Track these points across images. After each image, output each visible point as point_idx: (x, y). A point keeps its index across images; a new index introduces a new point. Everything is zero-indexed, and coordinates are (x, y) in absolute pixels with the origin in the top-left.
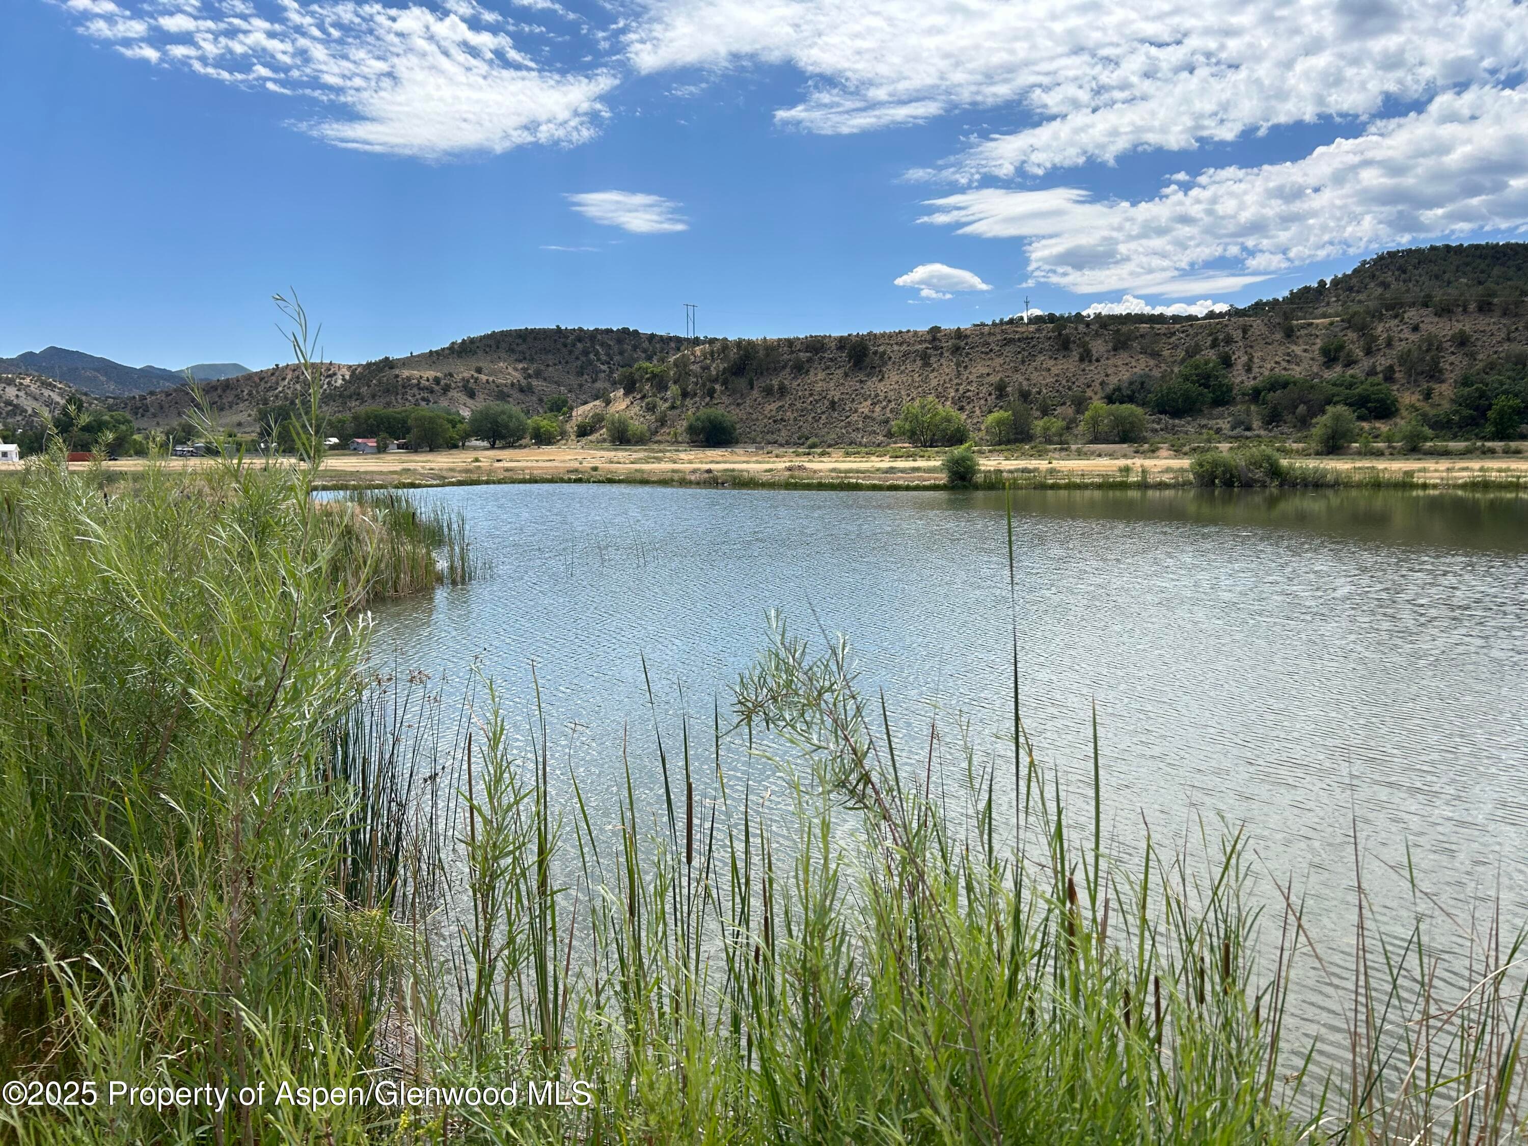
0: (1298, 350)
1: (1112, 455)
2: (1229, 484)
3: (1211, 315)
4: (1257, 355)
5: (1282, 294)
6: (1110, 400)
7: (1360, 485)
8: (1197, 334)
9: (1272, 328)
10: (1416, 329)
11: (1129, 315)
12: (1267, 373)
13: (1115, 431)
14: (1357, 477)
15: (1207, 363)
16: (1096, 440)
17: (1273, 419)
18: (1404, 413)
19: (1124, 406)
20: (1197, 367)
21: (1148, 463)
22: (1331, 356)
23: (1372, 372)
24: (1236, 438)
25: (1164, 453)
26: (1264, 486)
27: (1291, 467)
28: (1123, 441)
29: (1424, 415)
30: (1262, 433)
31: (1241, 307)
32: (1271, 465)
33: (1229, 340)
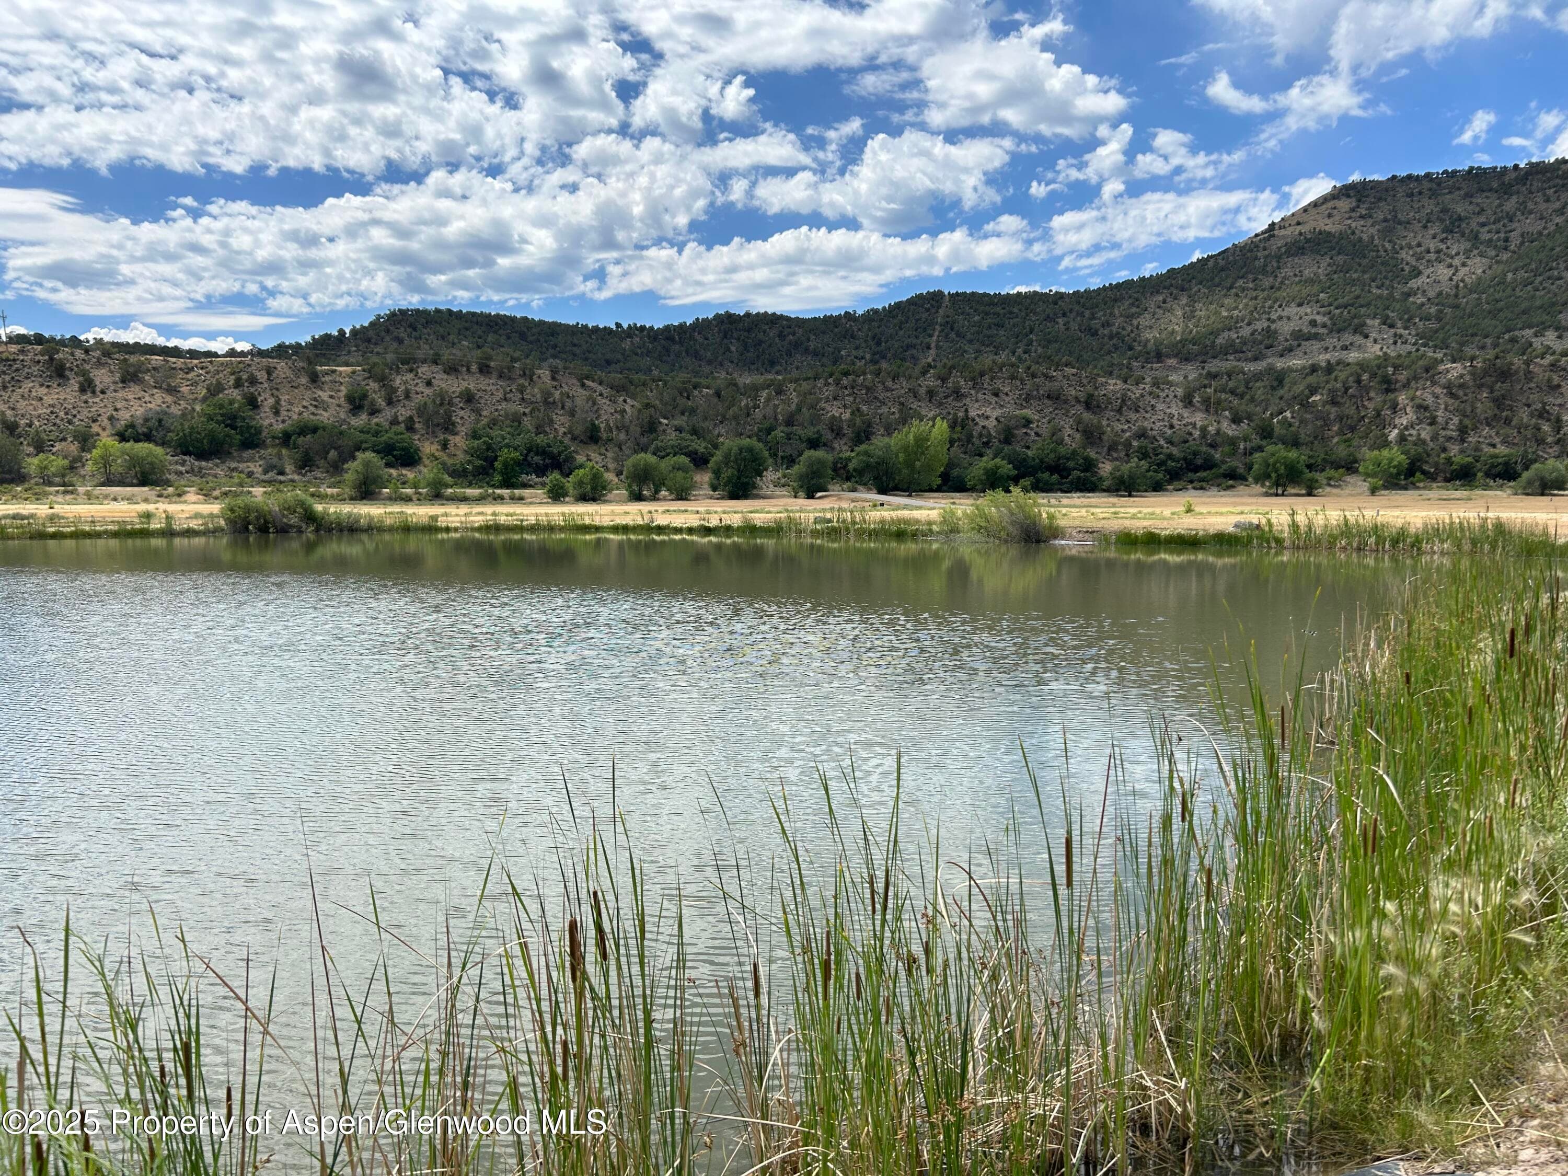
0: (324, 395)
1: (130, 499)
2: (263, 529)
3: (232, 353)
4: (284, 398)
5: (304, 339)
6: (122, 437)
7: (391, 529)
8: (218, 372)
9: (297, 372)
10: (429, 383)
11: (137, 344)
12: (295, 417)
13: (132, 473)
14: (388, 522)
15: (231, 402)
16: (109, 482)
17: (306, 463)
18: (427, 462)
19: (140, 444)
20: (221, 406)
21: (172, 508)
22: (357, 403)
23: (394, 422)
24: (270, 482)
25: (192, 497)
26: (300, 531)
27: (326, 513)
28: (143, 483)
29: (444, 464)
30: (296, 477)
31: (264, 348)
32: (306, 510)
33: (253, 381)
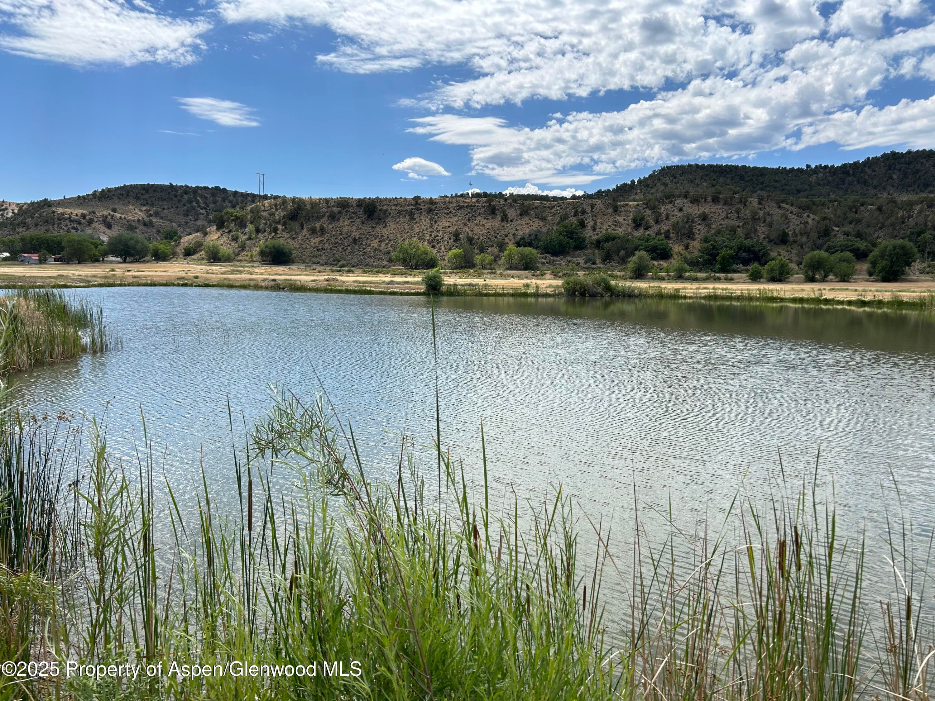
0: (620, 219)
1: (519, 277)
2: (583, 295)
3: (574, 197)
4: (599, 221)
5: (612, 187)
6: (518, 245)
7: (652, 296)
8: (566, 208)
9: (607, 206)
10: (681, 210)
11: (529, 195)
12: (604, 232)
13: (521, 263)
14: (651, 292)
15: (571, 225)
16: (510, 268)
17: (607, 258)
18: (675, 256)
19: (526, 248)
20: (566, 227)
21: (539, 282)
22: (638, 223)
23: (658, 233)
24: (587, 268)
25: (548, 276)
26: (602, 296)
27: (617, 286)
28: (526, 269)
29: (685, 258)
30: (602, 266)
31: (590, 193)
32: (606, 284)
33: (583, 212)
